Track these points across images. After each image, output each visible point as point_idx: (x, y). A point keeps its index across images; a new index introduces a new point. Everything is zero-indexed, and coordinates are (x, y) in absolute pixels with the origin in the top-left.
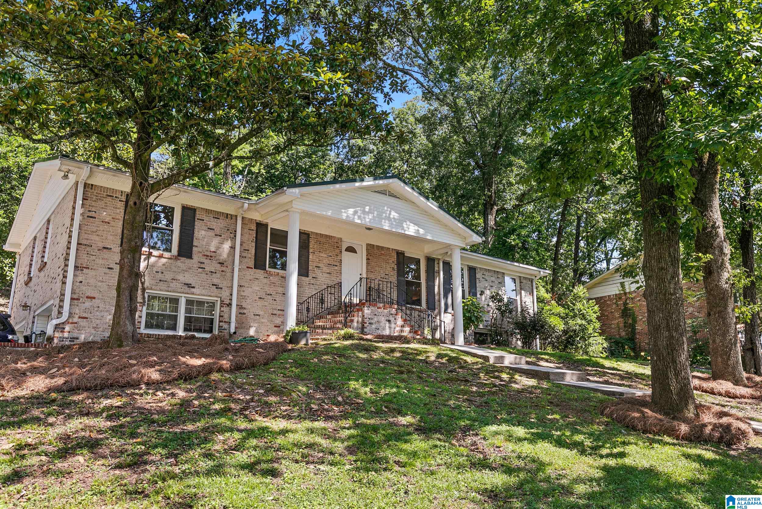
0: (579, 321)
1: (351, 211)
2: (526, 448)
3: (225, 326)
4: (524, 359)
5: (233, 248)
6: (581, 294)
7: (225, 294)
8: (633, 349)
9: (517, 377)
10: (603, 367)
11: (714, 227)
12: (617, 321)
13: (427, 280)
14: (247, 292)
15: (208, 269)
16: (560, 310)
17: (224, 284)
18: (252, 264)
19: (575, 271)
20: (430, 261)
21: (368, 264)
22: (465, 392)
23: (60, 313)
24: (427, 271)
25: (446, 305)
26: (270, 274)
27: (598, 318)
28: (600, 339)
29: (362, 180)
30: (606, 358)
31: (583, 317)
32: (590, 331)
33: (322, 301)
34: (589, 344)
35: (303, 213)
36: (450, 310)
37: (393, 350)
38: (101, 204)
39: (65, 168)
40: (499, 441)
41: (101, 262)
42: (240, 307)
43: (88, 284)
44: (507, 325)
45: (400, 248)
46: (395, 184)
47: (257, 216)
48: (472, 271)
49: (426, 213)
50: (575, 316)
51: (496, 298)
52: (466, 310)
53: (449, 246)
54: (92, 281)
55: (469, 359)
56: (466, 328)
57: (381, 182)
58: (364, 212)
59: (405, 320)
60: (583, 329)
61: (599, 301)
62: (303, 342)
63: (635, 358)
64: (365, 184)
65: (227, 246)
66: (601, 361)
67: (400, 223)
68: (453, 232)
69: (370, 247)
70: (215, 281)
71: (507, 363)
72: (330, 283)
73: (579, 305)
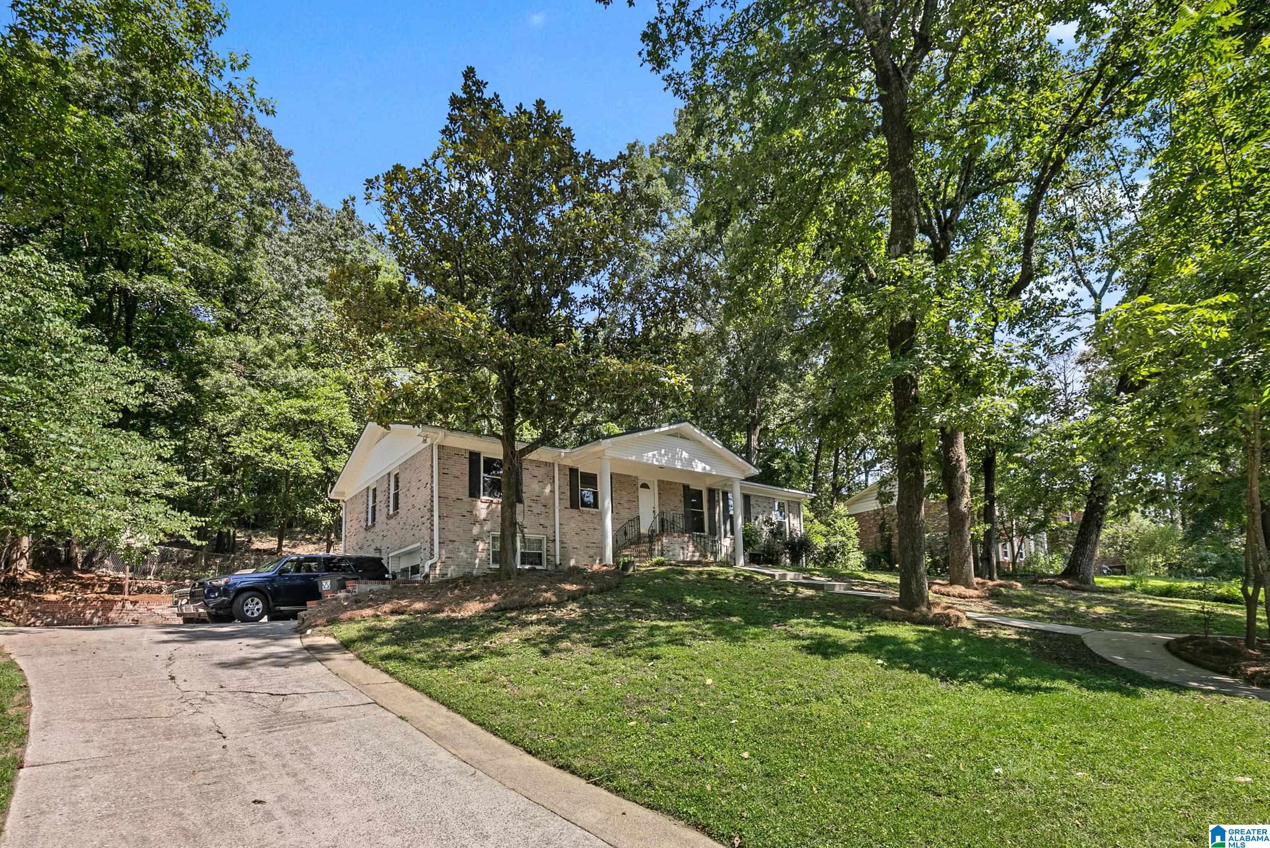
0: (839, 538)
1: (650, 454)
2: (820, 630)
3: (552, 559)
4: (802, 575)
5: (553, 491)
6: (842, 512)
7: (550, 532)
8: (889, 562)
9: (800, 589)
10: (863, 579)
11: (958, 461)
12: (875, 535)
13: (709, 509)
14: (566, 529)
15: (535, 511)
16: (823, 528)
17: (548, 523)
18: (568, 504)
19: (834, 485)
20: (712, 492)
21: (660, 498)
22: (767, 601)
23: (432, 555)
24: (709, 501)
25: (725, 531)
26: (583, 512)
27: (857, 534)
28: (858, 554)
29: (660, 427)
30: (864, 571)
31: (844, 534)
32: (850, 547)
33: (626, 534)
34: (848, 559)
35: (613, 459)
36: (729, 535)
37: (701, 573)
38: (451, 462)
39: (424, 434)
40: (802, 627)
41: (455, 511)
42: (562, 542)
43: (449, 531)
44: (778, 545)
45: (686, 482)
46: (686, 427)
47: (569, 463)
48: (746, 498)
49: (712, 451)
50: (835, 534)
51: (768, 522)
52: (746, 535)
53: (729, 479)
54: (451, 527)
55: (760, 578)
56: (745, 550)
57: (675, 427)
58: (660, 455)
59: (695, 547)
60: (844, 545)
61: (858, 517)
62: (631, 570)
63: (890, 570)
64: (662, 429)
65: (548, 490)
66: (861, 574)
67: (690, 461)
68: (734, 466)
69: (661, 483)
70: (542, 522)
71: (788, 579)
72: (631, 518)
73: (839, 523)
